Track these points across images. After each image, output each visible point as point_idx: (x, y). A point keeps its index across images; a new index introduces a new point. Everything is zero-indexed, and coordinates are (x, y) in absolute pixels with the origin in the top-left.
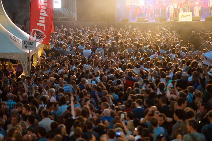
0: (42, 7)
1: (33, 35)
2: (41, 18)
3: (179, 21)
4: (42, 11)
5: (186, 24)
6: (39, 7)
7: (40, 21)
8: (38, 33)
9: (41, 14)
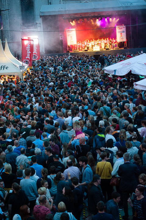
0: (28, 49)
1: (24, 63)
2: (28, 54)
3: (94, 51)
4: (28, 51)
5: (97, 52)
6: (27, 49)
7: (27, 56)
8: (26, 61)
9: (28, 52)
